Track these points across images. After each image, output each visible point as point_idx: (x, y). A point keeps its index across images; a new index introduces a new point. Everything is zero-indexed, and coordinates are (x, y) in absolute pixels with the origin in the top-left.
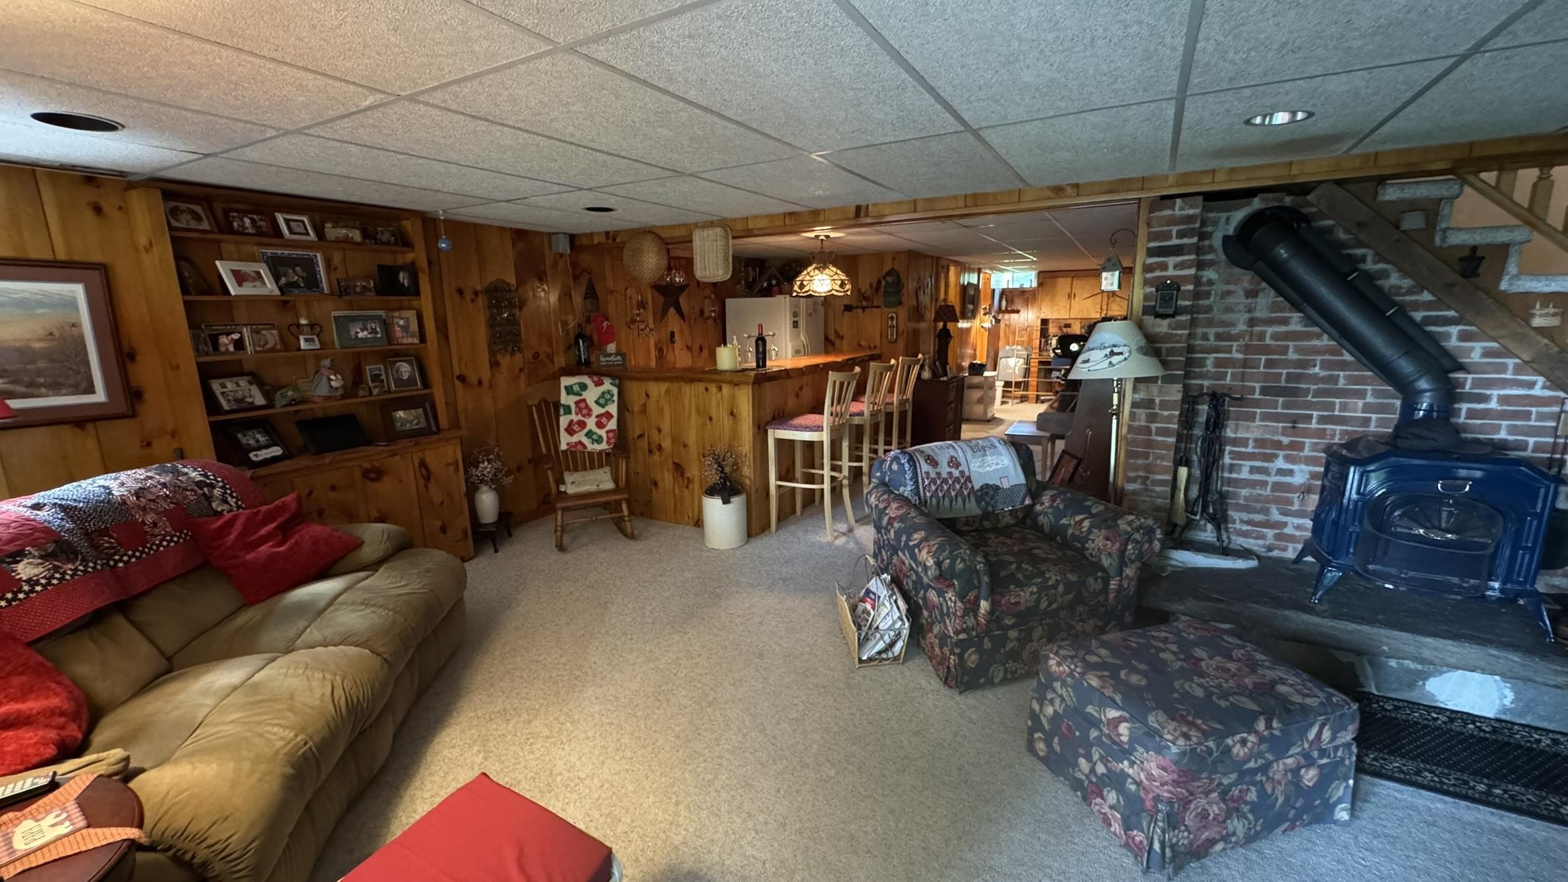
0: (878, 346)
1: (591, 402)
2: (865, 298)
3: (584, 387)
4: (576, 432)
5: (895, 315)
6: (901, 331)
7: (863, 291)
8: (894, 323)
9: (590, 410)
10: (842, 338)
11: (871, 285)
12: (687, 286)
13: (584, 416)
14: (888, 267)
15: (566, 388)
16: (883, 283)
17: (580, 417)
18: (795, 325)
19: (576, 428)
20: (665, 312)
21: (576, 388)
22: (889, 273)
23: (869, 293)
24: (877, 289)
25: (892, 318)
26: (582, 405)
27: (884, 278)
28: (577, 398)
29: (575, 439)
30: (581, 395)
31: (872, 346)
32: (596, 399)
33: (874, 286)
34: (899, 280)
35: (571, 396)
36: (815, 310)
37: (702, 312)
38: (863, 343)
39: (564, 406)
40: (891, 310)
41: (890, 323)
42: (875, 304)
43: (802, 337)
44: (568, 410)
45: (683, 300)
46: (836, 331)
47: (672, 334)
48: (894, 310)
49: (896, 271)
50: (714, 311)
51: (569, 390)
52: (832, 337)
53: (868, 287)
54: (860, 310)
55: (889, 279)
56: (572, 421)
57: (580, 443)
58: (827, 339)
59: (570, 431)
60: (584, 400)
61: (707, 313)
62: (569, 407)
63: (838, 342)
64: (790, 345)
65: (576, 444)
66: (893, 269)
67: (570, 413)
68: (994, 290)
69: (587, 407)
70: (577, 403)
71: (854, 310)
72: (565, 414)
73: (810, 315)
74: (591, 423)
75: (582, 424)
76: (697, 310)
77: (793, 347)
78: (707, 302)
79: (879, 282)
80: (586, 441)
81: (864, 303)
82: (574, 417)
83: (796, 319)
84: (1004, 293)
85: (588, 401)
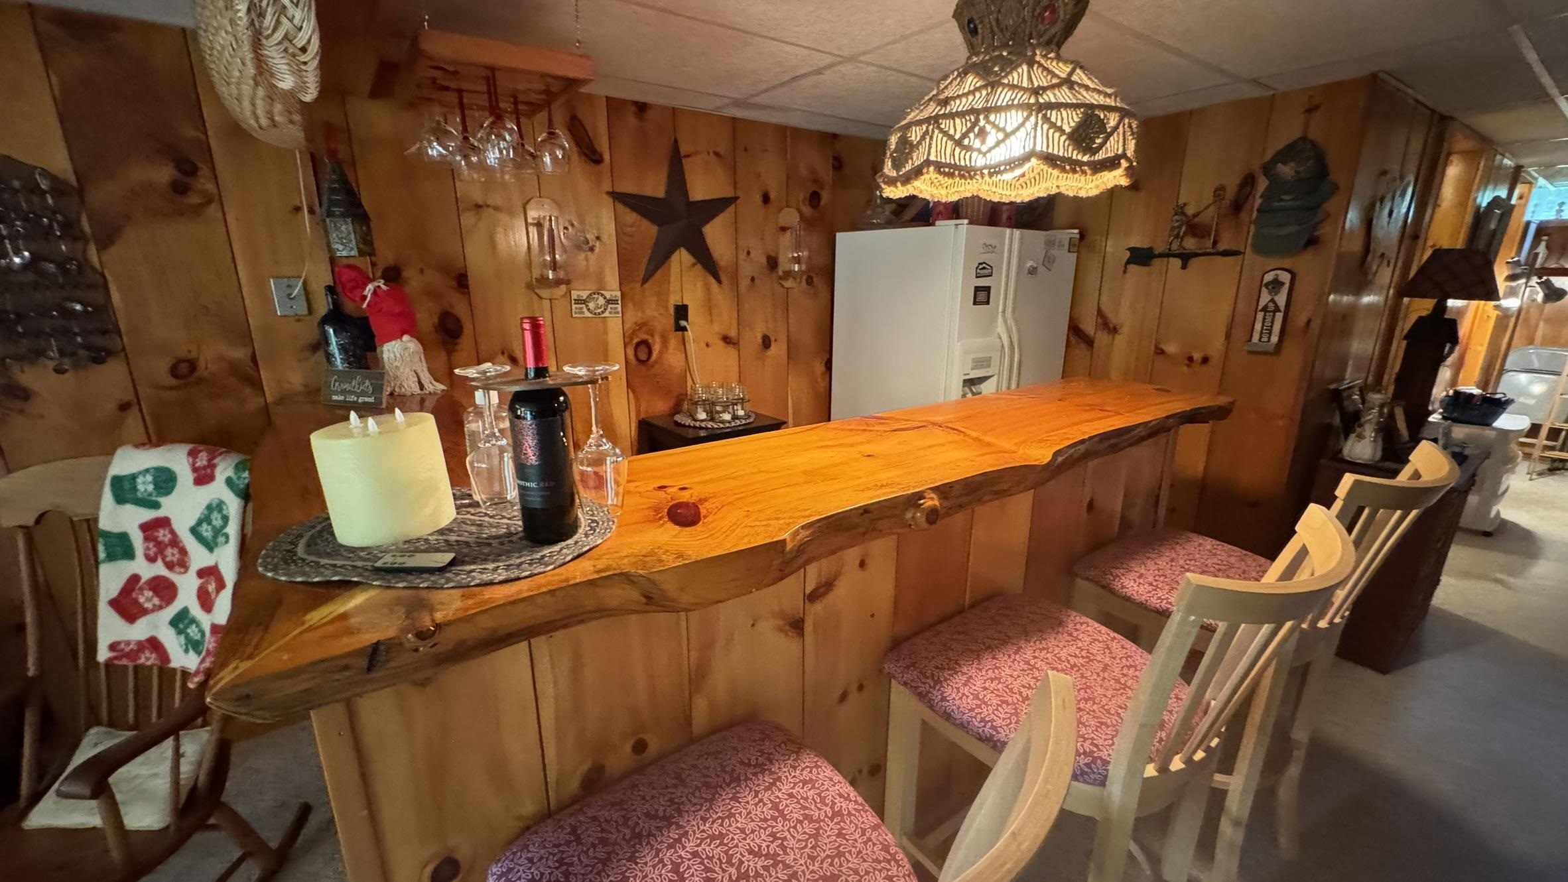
0: (1216, 359)
1: (182, 526)
2: (1194, 228)
3: (165, 481)
4: (144, 612)
5: (1285, 277)
6: (1301, 320)
7: (1190, 211)
8: (1281, 299)
9: (183, 552)
10: (1114, 330)
11: (1219, 191)
12: (736, 199)
13: (170, 566)
14: (1286, 133)
15: (117, 481)
16: (1263, 184)
17: (159, 569)
18: (982, 296)
19: (146, 598)
20: (660, 259)
21: (145, 486)
22: (1286, 154)
23: (1209, 216)
24: (1237, 206)
25: (1276, 285)
26: (163, 535)
27: (1267, 169)
28: (148, 515)
29: (139, 631)
30: (156, 506)
31: (1197, 356)
32: (192, 523)
33: (1231, 193)
34: (1321, 171)
35: (129, 507)
36: (1048, 261)
37: (772, 263)
38: (1171, 348)
39: (107, 535)
40: (1278, 263)
41: (1265, 298)
42: (1222, 247)
43: (1001, 329)
44: (121, 547)
45: (716, 234)
46: (1100, 313)
47: (682, 312)
48: (1287, 263)
49: (1314, 145)
50: (798, 260)
51: (124, 490)
52: (1089, 325)
53: (1208, 197)
54: (1176, 263)
55: (1286, 171)
56: (134, 579)
57: (154, 644)
58: (1075, 329)
59: (127, 606)
60: (164, 522)
61: (783, 266)
62: (123, 538)
63: (1102, 338)
64: (958, 347)
65: (141, 646)
66: (1304, 139)
67: (129, 554)
68: (1528, 224)
69: (175, 542)
70: (148, 528)
71: (1158, 263)
72: (111, 557)
73: (1033, 271)
74: (187, 586)
75: (165, 590)
76: (760, 258)
77: (966, 352)
78: (787, 239)
79: (1249, 181)
80: (171, 641)
81: (1190, 244)
82: (146, 570)
83: (983, 282)
84: (1543, 230)
85: (176, 525)
